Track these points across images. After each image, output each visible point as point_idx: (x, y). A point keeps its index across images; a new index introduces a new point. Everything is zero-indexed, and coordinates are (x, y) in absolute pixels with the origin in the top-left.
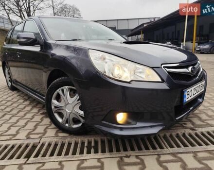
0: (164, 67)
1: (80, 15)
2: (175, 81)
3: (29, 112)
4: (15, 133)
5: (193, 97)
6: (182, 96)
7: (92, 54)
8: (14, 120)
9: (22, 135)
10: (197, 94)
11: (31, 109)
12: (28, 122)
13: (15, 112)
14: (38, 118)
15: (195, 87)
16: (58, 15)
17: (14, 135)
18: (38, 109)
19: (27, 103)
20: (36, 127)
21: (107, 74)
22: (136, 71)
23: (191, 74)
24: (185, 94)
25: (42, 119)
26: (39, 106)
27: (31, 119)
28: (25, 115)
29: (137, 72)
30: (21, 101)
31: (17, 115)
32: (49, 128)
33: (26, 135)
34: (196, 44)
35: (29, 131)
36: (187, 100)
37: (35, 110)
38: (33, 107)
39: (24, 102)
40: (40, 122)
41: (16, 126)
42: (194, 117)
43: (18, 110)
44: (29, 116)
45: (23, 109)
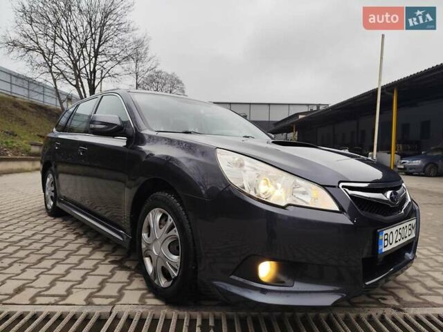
0: (343, 187)
1: (183, 92)
2: (363, 213)
3: (87, 257)
4: (64, 293)
5: (394, 245)
6: (375, 242)
7: (222, 156)
8: (60, 269)
9: (78, 297)
10: (402, 241)
11: (91, 253)
12: (87, 274)
13: (61, 255)
14: (105, 269)
15: (398, 228)
16: (144, 89)
17: (63, 297)
18: (103, 254)
19: (83, 240)
20: (102, 285)
21: (246, 190)
22: (296, 189)
23: (390, 203)
24: (380, 238)
25: (113, 272)
26: (105, 247)
27: (93, 270)
28: (81, 262)
29: (297, 192)
30: (71, 237)
31: (65, 262)
32: (127, 288)
33: (85, 297)
34: (398, 157)
35: (90, 291)
36: (384, 250)
37: (99, 255)
38: (95, 249)
39: (76, 239)
40: (110, 277)
41: (66, 281)
42: (400, 288)
43: (67, 253)
44: (88, 264)
45: (76, 252)
